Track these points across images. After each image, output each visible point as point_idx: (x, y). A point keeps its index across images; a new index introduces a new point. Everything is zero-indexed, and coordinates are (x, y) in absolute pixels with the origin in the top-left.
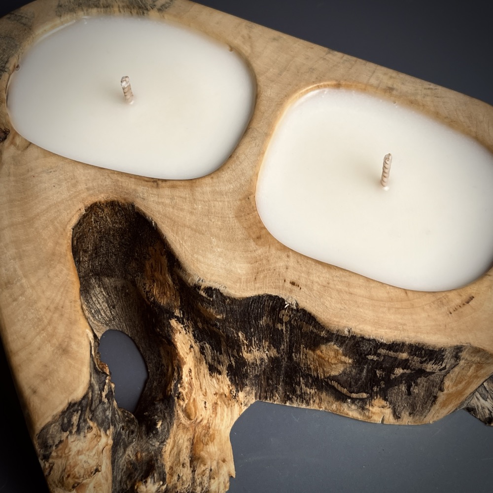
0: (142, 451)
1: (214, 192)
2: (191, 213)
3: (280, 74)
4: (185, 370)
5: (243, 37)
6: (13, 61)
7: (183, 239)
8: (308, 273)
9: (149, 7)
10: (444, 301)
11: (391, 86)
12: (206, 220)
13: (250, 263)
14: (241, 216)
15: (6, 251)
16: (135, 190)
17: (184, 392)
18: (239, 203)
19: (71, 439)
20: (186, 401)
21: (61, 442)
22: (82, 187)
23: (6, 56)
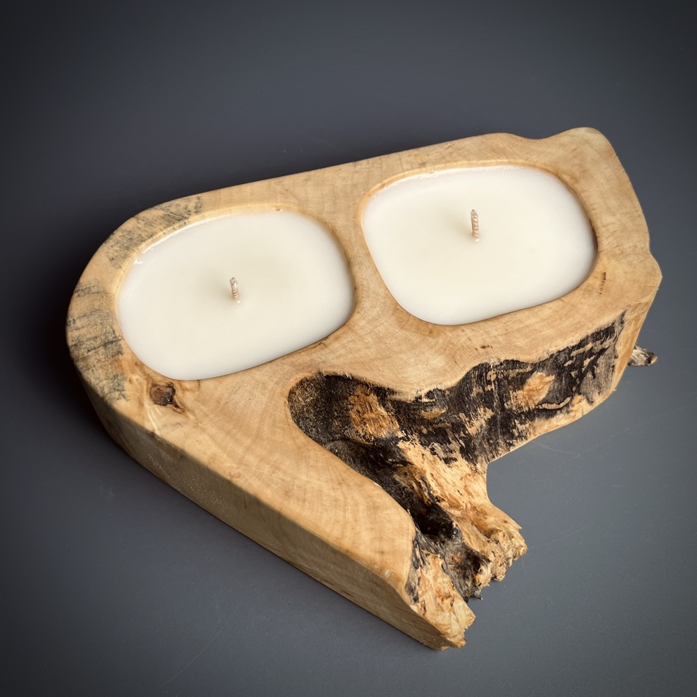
0: (455, 554)
1: (369, 322)
2: (368, 348)
4: (429, 477)
8: (487, 333)
9: (186, 216)
10: (590, 288)
11: (421, 162)
12: (383, 346)
13: (440, 354)
14: (405, 326)
15: (262, 471)
16: (312, 360)
17: (439, 494)
18: (393, 318)
19: (424, 572)
21: (419, 579)
22: (271, 385)
23: (108, 327)
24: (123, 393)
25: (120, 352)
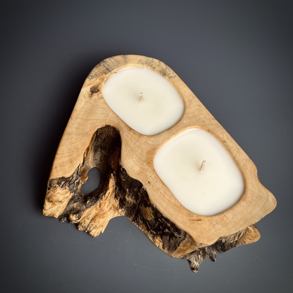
0: (79, 207)
2: (134, 144)
3: (192, 117)
4: (108, 192)
5: (189, 99)
6: (115, 70)
7: (126, 150)
8: (156, 182)
10: (191, 216)
11: (225, 141)
12: (137, 149)
13: (141, 169)
14: (148, 153)
16: (123, 128)
17: (104, 198)
18: (150, 149)
19: (58, 188)
20: (103, 201)
21: (55, 187)
22: (108, 118)
23: (114, 68)
24: (91, 79)
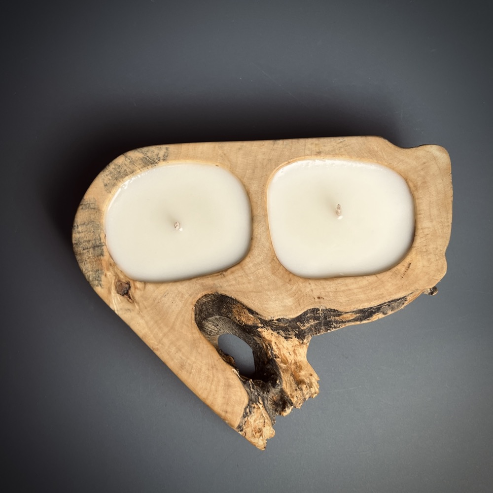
0: (275, 395)
2: (249, 283)
3: (254, 172)
4: (273, 344)
5: (221, 156)
9: (157, 161)
11: (318, 151)
17: (277, 353)
18: (270, 266)
23: (97, 235)
24: (100, 282)
25: (102, 254)
